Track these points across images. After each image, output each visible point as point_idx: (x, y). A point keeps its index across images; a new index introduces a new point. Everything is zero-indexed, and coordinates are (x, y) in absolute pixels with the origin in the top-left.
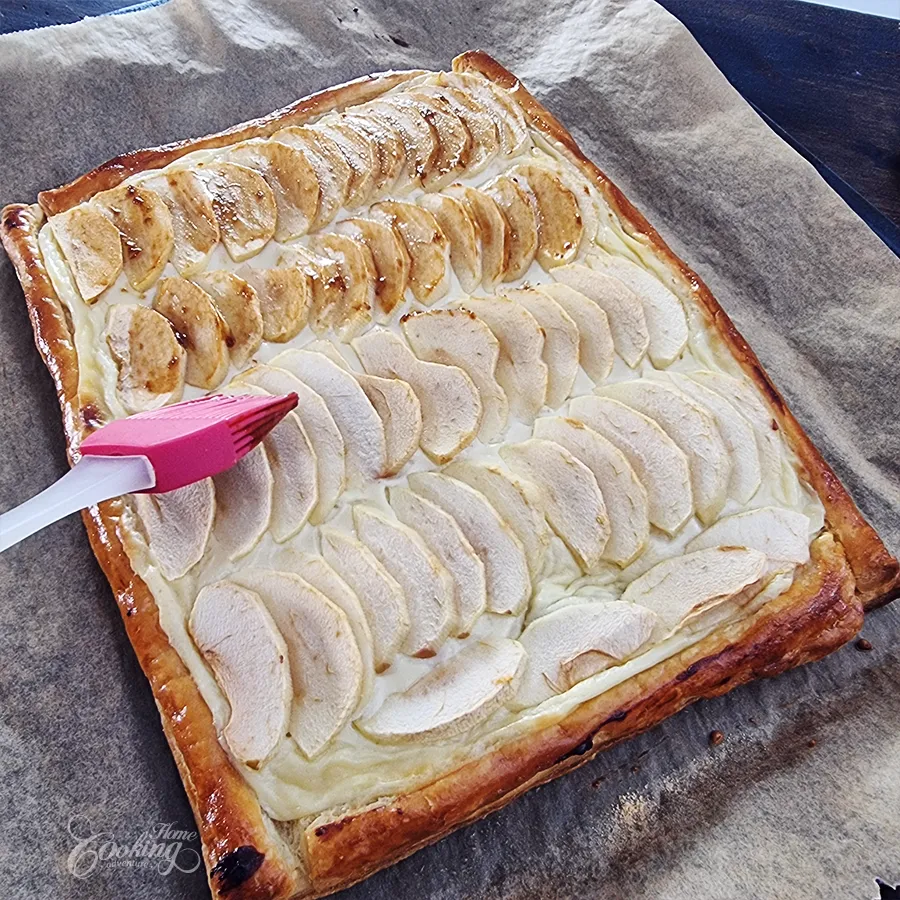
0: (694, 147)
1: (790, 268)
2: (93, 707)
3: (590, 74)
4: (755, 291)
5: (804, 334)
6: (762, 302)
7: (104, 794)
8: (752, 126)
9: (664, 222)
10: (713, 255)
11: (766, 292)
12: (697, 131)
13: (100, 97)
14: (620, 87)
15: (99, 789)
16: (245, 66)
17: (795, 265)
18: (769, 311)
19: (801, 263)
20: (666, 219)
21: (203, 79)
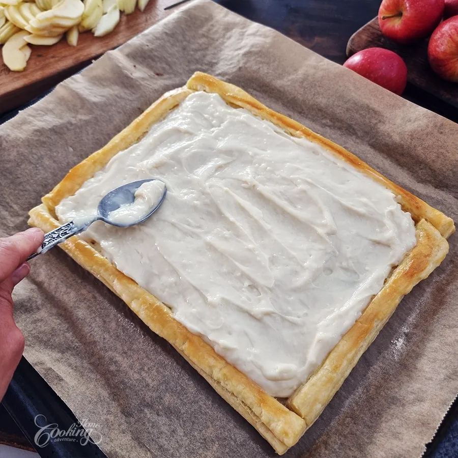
0: (301, 80)
1: (359, 116)
2: (186, 394)
3: (245, 63)
4: (349, 131)
5: (375, 142)
6: (353, 134)
7: (209, 424)
8: (320, 62)
9: (302, 116)
10: (327, 123)
11: (354, 129)
12: (300, 72)
13: (45, 146)
14: (261, 65)
15: (206, 423)
16: (102, 110)
17: (360, 114)
18: (358, 137)
19: (362, 112)
20: (302, 115)
21: (87, 123)
